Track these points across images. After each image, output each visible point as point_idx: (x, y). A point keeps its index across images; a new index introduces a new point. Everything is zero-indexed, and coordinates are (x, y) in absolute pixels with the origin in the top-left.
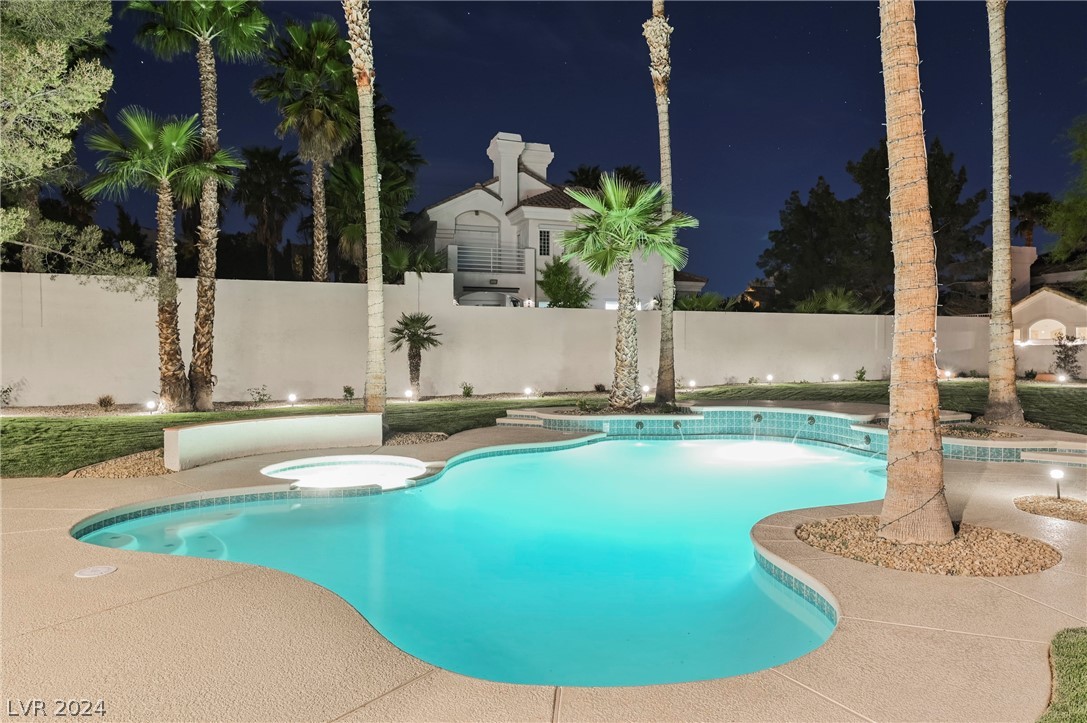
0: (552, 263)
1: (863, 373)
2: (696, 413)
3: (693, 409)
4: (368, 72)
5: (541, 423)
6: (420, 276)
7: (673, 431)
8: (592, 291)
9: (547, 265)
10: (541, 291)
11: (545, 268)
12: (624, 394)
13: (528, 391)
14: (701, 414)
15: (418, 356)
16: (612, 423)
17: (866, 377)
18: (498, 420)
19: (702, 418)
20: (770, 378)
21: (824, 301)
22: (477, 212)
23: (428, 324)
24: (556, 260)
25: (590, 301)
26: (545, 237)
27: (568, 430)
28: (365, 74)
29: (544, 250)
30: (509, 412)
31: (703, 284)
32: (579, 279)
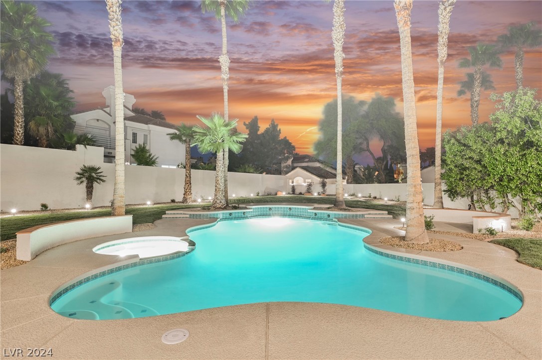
0: (138, 147)
1: (258, 193)
2: (250, 209)
3: (248, 207)
4: (121, 40)
5: (188, 216)
6: (86, 147)
7: (243, 216)
8: (157, 160)
9: (136, 148)
10: (133, 159)
11: (135, 149)
12: (221, 202)
13: (149, 203)
14: (251, 209)
15: (92, 187)
16: (223, 213)
17: (260, 195)
18: (163, 216)
19: (252, 210)
20: (234, 195)
21: (245, 169)
22: (98, 120)
23: (99, 171)
24: (140, 146)
25: (156, 165)
26: (135, 135)
27: (207, 218)
28: (119, 40)
29: (135, 141)
30: (167, 212)
31: (196, 160)
32: (150, 155)
